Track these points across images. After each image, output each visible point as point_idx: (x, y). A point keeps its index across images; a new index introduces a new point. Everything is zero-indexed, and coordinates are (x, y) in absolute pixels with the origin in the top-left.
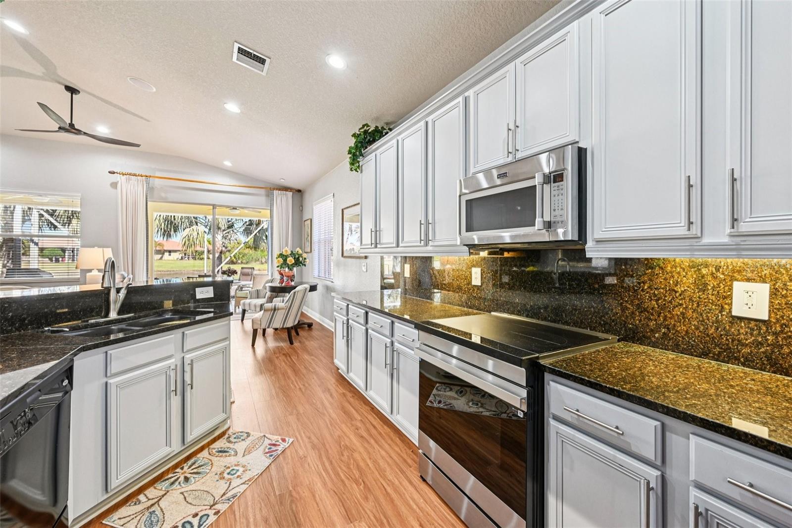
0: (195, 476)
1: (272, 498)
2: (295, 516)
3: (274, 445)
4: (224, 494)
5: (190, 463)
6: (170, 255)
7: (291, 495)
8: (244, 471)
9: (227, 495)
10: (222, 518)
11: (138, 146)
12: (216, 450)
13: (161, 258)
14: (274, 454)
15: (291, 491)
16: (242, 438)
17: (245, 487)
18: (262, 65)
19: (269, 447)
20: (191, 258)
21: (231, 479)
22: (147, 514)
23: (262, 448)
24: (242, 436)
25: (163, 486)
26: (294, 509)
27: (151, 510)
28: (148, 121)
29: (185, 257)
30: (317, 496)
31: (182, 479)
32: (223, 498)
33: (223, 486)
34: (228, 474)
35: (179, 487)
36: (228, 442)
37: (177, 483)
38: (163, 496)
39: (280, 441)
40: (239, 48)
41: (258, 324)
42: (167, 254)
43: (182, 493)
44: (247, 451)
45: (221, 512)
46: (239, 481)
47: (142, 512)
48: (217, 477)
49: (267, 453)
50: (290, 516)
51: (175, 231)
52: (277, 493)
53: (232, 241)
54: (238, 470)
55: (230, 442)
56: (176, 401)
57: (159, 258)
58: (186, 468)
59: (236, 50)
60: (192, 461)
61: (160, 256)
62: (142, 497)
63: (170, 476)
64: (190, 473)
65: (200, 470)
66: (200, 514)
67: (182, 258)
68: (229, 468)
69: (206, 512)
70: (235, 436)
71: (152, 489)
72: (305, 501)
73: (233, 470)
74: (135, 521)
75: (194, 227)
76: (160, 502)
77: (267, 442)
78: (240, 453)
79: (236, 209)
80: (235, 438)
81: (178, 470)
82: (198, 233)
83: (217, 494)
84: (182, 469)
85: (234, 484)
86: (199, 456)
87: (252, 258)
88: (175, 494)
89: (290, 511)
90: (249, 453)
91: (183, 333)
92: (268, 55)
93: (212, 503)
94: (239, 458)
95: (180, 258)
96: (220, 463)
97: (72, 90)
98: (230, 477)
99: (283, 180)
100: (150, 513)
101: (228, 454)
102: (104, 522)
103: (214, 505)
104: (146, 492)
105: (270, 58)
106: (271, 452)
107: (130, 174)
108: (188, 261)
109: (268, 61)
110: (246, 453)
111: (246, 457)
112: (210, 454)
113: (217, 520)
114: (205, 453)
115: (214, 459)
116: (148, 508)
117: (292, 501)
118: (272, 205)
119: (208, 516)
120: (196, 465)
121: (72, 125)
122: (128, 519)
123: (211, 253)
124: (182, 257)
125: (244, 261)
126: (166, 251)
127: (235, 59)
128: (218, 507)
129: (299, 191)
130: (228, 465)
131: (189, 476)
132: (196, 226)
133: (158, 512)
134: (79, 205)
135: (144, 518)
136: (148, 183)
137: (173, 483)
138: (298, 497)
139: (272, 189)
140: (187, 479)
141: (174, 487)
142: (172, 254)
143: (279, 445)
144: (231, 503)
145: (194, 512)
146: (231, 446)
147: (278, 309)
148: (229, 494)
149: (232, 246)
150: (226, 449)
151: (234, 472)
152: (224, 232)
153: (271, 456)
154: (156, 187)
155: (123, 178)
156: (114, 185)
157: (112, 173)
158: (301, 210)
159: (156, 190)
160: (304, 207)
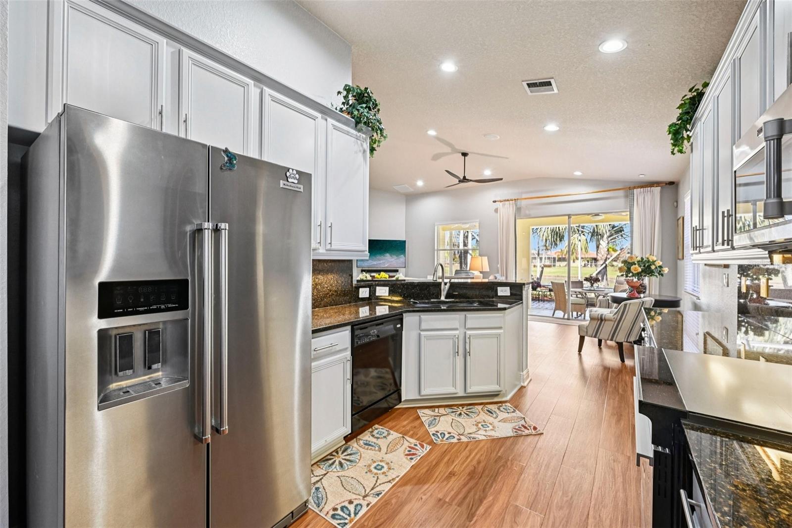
0: (465, 415)
1: (494, 455)
2: (497, 474)
3: (525, 428)
4: (470, 434)
5: (469, 407)
7: (506, 463)
8: (491, 430)
9: (471, 435)
10: (460, 444)
11: (502, 179)
12: (487, 409)
14: (520, 432)
15: (509, 460)
16: (508, 411)
17: (484, 438)
18: (550, 87)
19: (521, 426)
21: (480, 429)
22: (433, 418)
23: (514, 424)
24: (509, 410)
25: (448, 410)
26: (500, 470)
27: (435, 418)
28: (507, 158)
29: (588, 265)
30: (523, 475)
31: (458, 413)
32: (468, 435)
33: (474, 429)
34: (482, 425)
35: (454, 416)
36: (498, 409)
37: (455, 413)
38: (445, 415)
39: (532, 428)
40: (528, 84)
41: (584, 331)
43: (453, 419)
44: (504, 421)
45: (462, 441)
46: (484, 433)
47: (432, 416)
48: (475, 423)
49: (515, 429)
50: (494, 472)
51: (561, 241)
52: (499, 454)
54: (488, 427)
55: (499, 409)
56: (460, 360)
58: (465, 409)
59: (526, 87)
60: (471, 407)
62: (437, 410)
63: (455, 408)
64: (464, 413)
65: (470, 414)
66: (452, 434)
67: (585, 266)
68: (485, 422)
69: (455, 436)
70: (505, 407)
71: (443, 409)
72: (511, 472)
73: (486, 425)
74: (427, 418)
76: (441, 417)
77: (523, 422)
78: (500, 418)
79: (598, 215)
80: (504, 409)
81: (461, 408)
83: (468, 431)
84: (463, 408)
85: (479, 432)
86: (476, 406)
88: (449, 418)
89: (496, 470)
90: (505, 422)
91: (465, 315)
92: (549, 77)
93: (461, 433)
94: (496, 422)
96: (484, 416)
97: (465, 154)
98: (481, 427)
99: (643, 176)
100: (434, 419)
101: (491, 415)
102: (418, 410)
103: (461, 435)
104: (440, 409)
105: (553, 78)
106: (519, 430)
107: (505, 201)
109: (552, 81)
110: (502, 421)
111: (500, 423)
112: (482, 409)
113: (456, 443)
114: (480, 407)
115: (482, 413)
116: (435, 416)
117: (503, 466)
118: (631, 206)
119: (454, 437)
120: (471, 410)
121: (464, 177)
122: (425, 415)
127: (529, 93)
128: (462, 437)
129: (672, 183)
130: (486, 421)
131: (463, 413)
133: (437, 421)
134: (478, 228)
135: (431, 419)
136: (516, 205)
137: (453, 412)
138: (509, 466)
139: (630, 188)
140: (460, 414)
141: (452, 414)
143: (528, 430)
144: (469, 440)
145: (450, 431)
146: (498, 411)
147: (605, 320)
148: (473, 436)
150: (493, 412)
151: (486, 426)
153: (516, 432)
154: (522, 207)
155: (501, 204)
156: (496, 210)
157: (494, 202)
158: (676, 206)
159: (522, 210)
160: (678, 203)
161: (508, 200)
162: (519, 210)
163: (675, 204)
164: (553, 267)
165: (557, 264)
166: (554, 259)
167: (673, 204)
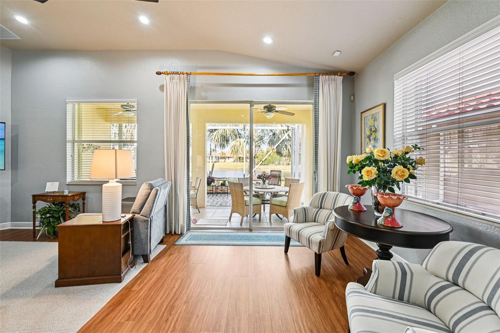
6: (229, 159)
13: (225, 161)
20: (238, 161)
42: (227, 159)
51: (227, 143)
53: (259, 151)
57: (224, 161)
61: (224, 160)
75: (238, 139)
82: (240, 144)
87: (270, 162)
95: (233, 161)
107: (173, 73)
108: (237, 163)
118: (317, 96)
123: (248, 159)
124: (234, 161)
125: (266, 163)
126: (227, 157)
129: (352, 74)
132: (239, 139)
136: (188, 82)
139: (317, 74)
142: (230, 159)
149: (259, 154)
152: (257, 143)
154: (197, 86)
155: (168, 77)
156: (162, 88)
157: (159, 73)
158: (352, 100)
159: (197, 91)
160: (356, 97)
161: (177, 73)
162: (191, 90)
163: (352, 97)
164: (217, 163)
165: (220, 160)
166: (219, 157)
167: (350, 97)
